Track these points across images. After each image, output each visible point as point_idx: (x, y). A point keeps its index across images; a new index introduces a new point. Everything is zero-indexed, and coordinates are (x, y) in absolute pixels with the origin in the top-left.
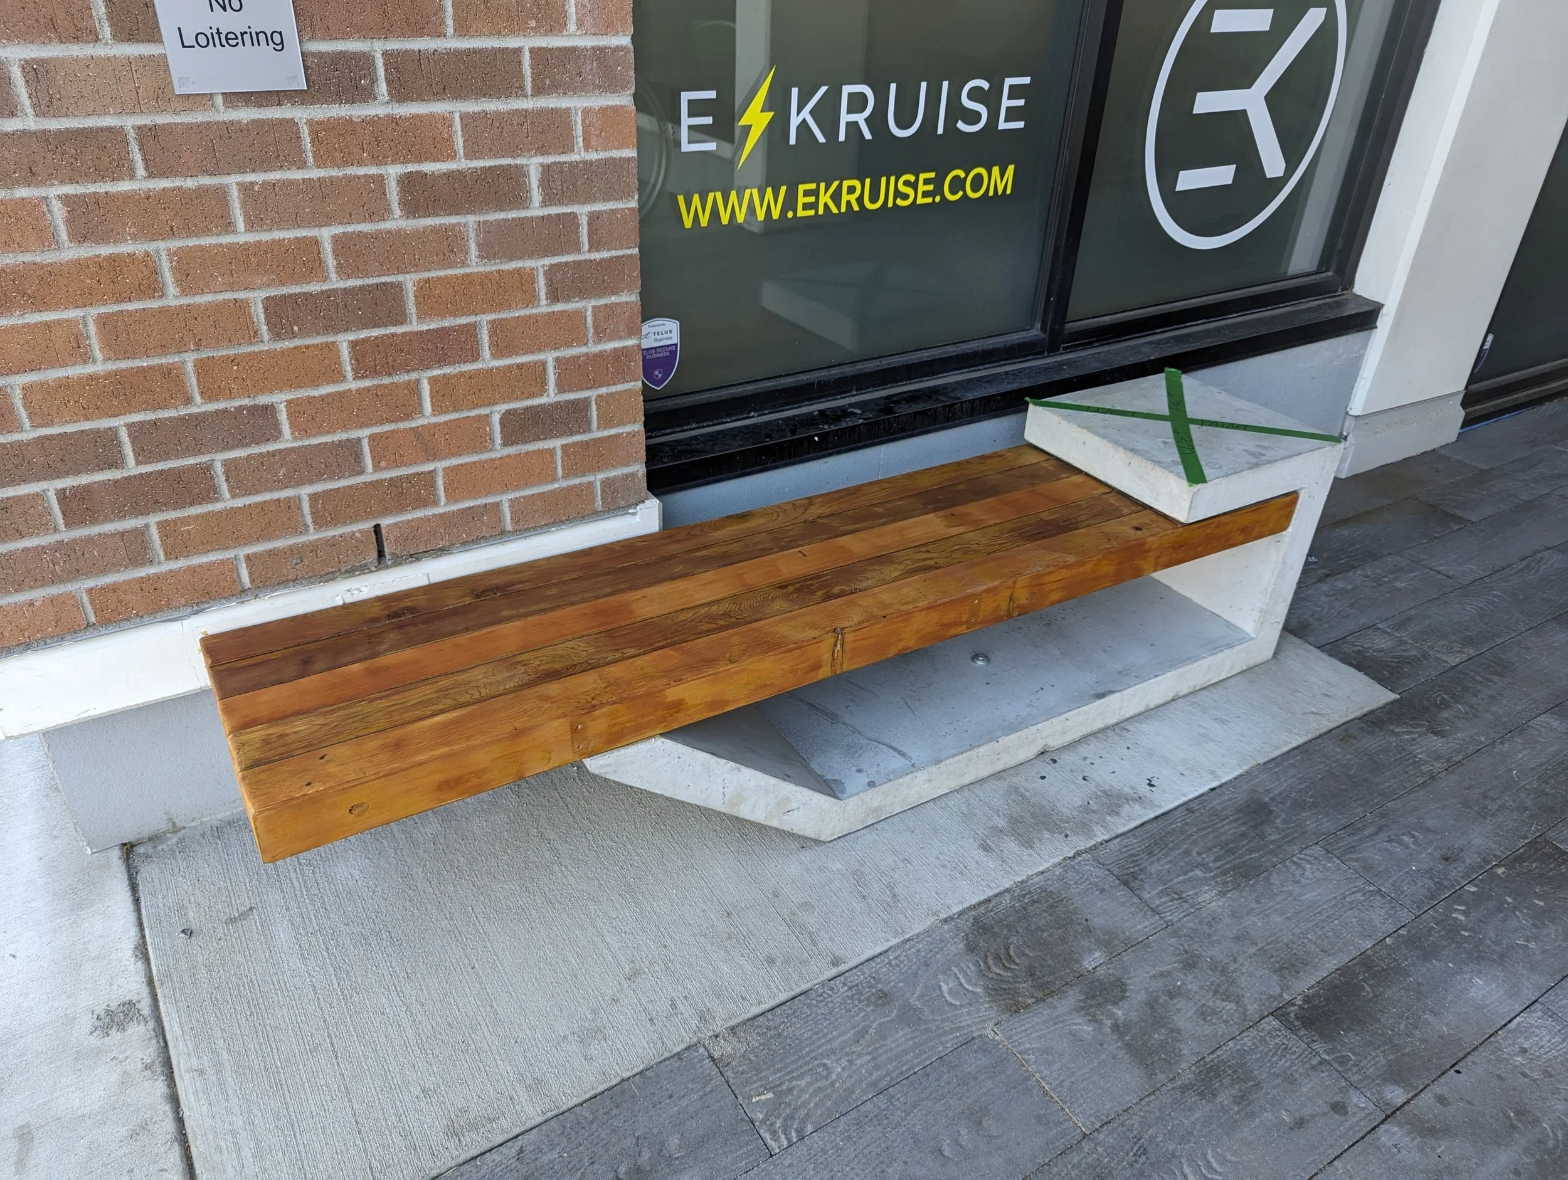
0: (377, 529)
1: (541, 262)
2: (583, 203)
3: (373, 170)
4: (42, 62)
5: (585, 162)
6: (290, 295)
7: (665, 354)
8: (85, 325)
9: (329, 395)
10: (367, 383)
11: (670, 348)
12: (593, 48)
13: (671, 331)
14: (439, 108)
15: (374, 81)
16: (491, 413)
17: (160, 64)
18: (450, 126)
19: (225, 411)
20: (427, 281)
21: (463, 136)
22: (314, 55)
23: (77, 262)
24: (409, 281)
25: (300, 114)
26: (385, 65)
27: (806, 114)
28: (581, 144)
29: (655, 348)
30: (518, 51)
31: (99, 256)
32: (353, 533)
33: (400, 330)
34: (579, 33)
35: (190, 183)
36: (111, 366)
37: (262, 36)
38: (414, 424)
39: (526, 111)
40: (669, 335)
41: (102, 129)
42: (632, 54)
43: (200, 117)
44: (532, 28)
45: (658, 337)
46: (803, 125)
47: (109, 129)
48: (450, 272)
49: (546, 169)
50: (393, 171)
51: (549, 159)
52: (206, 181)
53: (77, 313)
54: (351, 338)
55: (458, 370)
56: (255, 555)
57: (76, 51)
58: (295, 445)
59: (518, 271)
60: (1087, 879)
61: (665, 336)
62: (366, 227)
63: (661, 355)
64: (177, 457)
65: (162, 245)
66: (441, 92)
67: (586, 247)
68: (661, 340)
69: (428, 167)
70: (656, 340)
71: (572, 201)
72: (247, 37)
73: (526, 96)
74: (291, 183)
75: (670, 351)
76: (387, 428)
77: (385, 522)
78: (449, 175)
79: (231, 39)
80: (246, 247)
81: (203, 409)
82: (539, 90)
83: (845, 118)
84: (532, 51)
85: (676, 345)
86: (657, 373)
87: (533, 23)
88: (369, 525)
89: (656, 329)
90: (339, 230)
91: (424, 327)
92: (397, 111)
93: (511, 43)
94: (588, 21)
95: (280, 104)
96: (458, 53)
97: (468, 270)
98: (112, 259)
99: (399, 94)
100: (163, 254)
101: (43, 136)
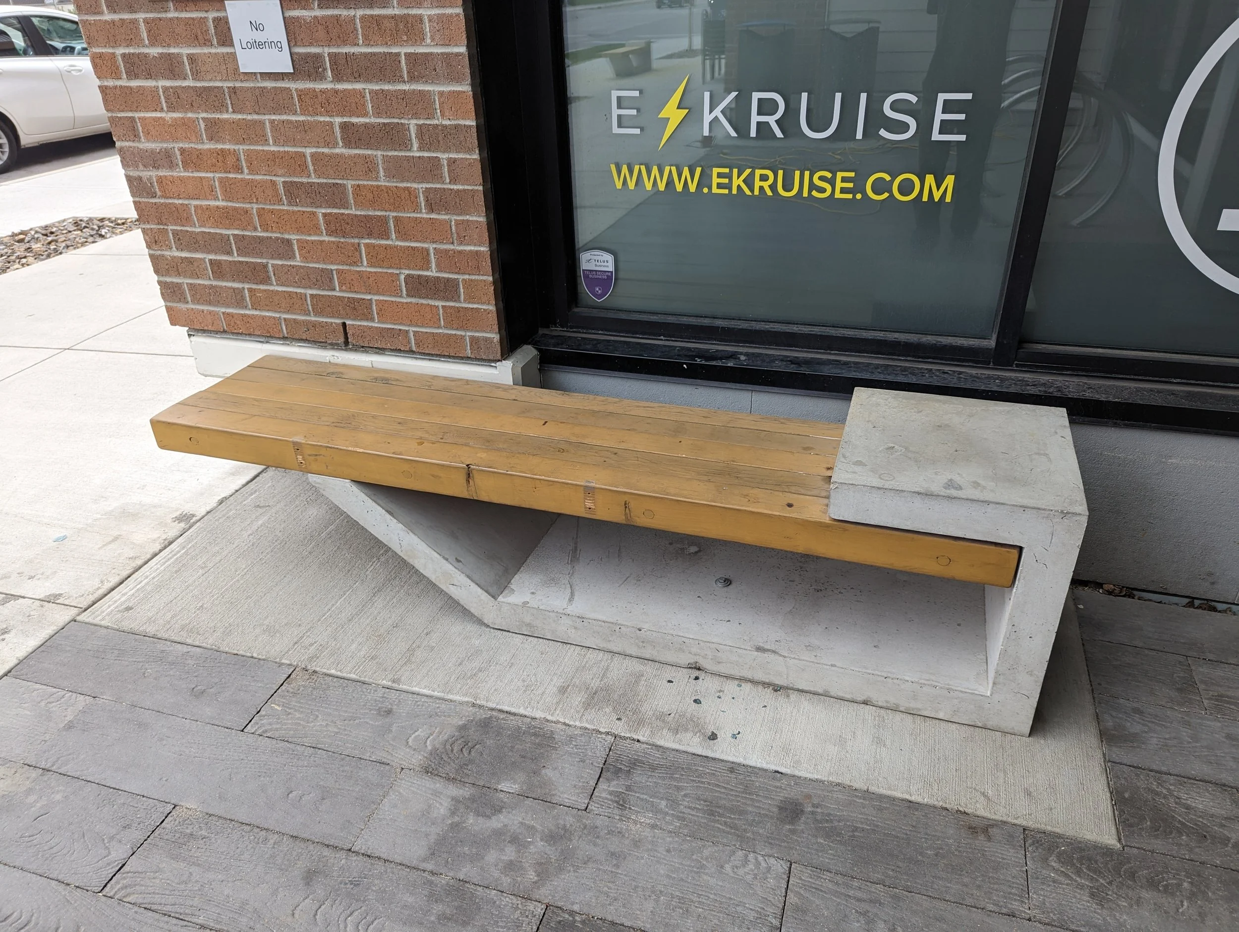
0: (344, 324)
1: (421, 186)
2: (444, 152)
3: (328, 119)
4: (193, 54)
5: (443, 126)
6: (295, 182)
7: (603, 277)
8: (214, 181)
9: (315, 240)
10: (333, 239)
11: (607, 274)
12: (442, 53)
13: (607, 262)
14: (358, 86)
15: (325, 69)
16: (400, 273)
17: (233, 56)
18: (364, 97)
19: (271, 238)
20: (358, 186)
21: (371, 103)
22: (297, 54)
23: (210, 150)
24: (349, 184)
25: (293, 85)
26: (330, 61)
27: (717, 112)
28: (439, 114)
29: (596, 271)
30: (398, 55)
31: (217, 148)
32: (332, 323)
33: (346, 212)
34: (432, 44)
35: (249, 117)
36: (224, 204)
37: (273, 43)
38: (358, 269)
39: (405, 90)
40: (605, 264)
41: (215, 87)
42: (467, 58)
43: (251, 85)
44: (404, 41)
45: (598, 264)
46: (715, 121)
47: (218, 87)
48: (370, 183)
49: (420, 127)
50: (338, 120)
51: (421, 122)
52: (256, 117)
53: (211, 175)
54: (323, 212)
55: (378, 242)
56: (288, 319)
57: (206, 50)
58: (302, 264)
59: (407, 189)
60: (586, 749)
61: (602, 264)
62: (326, 150)
63: (600, 277)
64: (253, 257)
65: (241, 147)
66: (357, 77)
67: (448, 180)
68: (600, 266)
69: (355, 120)
70: (596, 265)
71: (436, 150)
72: (266, 44)
73: (404, 82)
74: (291, 122)
75: (607, 276)
76: (345, 267)
77: (348, 322)
78: (366, 125)
79: (260, 45)
80: (273, 153)
81: (261, 234)
82: (412, 79)
83: (755, 118)
84: (405, 54)
85: (612, 272)
86: (597, 289)
87: (405, 38)
88: (339, 321)
89: (596, 258)
90: (314, 150)
91: (359, 213)
92: (337, 87)
93: (395, 50)
94: (437, 37)
95: (283, 79)
96: (365, 55)
97: (380, 184)
98: (222, 150)
99: (338, 77)
100: (241, 151)
101: (194, 89)
